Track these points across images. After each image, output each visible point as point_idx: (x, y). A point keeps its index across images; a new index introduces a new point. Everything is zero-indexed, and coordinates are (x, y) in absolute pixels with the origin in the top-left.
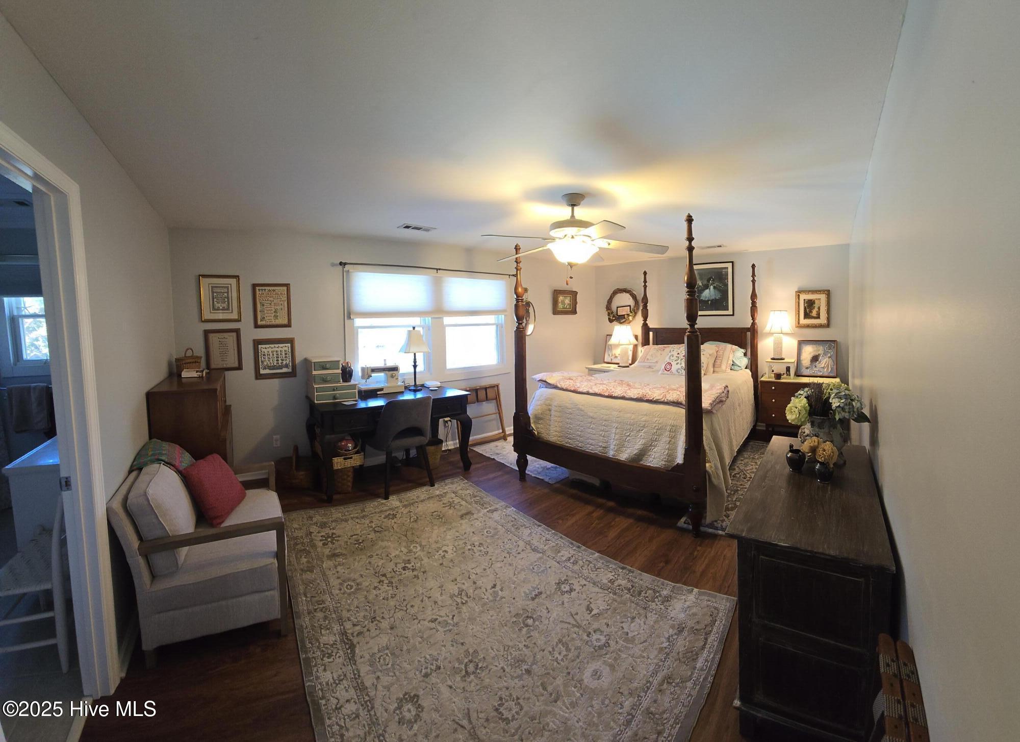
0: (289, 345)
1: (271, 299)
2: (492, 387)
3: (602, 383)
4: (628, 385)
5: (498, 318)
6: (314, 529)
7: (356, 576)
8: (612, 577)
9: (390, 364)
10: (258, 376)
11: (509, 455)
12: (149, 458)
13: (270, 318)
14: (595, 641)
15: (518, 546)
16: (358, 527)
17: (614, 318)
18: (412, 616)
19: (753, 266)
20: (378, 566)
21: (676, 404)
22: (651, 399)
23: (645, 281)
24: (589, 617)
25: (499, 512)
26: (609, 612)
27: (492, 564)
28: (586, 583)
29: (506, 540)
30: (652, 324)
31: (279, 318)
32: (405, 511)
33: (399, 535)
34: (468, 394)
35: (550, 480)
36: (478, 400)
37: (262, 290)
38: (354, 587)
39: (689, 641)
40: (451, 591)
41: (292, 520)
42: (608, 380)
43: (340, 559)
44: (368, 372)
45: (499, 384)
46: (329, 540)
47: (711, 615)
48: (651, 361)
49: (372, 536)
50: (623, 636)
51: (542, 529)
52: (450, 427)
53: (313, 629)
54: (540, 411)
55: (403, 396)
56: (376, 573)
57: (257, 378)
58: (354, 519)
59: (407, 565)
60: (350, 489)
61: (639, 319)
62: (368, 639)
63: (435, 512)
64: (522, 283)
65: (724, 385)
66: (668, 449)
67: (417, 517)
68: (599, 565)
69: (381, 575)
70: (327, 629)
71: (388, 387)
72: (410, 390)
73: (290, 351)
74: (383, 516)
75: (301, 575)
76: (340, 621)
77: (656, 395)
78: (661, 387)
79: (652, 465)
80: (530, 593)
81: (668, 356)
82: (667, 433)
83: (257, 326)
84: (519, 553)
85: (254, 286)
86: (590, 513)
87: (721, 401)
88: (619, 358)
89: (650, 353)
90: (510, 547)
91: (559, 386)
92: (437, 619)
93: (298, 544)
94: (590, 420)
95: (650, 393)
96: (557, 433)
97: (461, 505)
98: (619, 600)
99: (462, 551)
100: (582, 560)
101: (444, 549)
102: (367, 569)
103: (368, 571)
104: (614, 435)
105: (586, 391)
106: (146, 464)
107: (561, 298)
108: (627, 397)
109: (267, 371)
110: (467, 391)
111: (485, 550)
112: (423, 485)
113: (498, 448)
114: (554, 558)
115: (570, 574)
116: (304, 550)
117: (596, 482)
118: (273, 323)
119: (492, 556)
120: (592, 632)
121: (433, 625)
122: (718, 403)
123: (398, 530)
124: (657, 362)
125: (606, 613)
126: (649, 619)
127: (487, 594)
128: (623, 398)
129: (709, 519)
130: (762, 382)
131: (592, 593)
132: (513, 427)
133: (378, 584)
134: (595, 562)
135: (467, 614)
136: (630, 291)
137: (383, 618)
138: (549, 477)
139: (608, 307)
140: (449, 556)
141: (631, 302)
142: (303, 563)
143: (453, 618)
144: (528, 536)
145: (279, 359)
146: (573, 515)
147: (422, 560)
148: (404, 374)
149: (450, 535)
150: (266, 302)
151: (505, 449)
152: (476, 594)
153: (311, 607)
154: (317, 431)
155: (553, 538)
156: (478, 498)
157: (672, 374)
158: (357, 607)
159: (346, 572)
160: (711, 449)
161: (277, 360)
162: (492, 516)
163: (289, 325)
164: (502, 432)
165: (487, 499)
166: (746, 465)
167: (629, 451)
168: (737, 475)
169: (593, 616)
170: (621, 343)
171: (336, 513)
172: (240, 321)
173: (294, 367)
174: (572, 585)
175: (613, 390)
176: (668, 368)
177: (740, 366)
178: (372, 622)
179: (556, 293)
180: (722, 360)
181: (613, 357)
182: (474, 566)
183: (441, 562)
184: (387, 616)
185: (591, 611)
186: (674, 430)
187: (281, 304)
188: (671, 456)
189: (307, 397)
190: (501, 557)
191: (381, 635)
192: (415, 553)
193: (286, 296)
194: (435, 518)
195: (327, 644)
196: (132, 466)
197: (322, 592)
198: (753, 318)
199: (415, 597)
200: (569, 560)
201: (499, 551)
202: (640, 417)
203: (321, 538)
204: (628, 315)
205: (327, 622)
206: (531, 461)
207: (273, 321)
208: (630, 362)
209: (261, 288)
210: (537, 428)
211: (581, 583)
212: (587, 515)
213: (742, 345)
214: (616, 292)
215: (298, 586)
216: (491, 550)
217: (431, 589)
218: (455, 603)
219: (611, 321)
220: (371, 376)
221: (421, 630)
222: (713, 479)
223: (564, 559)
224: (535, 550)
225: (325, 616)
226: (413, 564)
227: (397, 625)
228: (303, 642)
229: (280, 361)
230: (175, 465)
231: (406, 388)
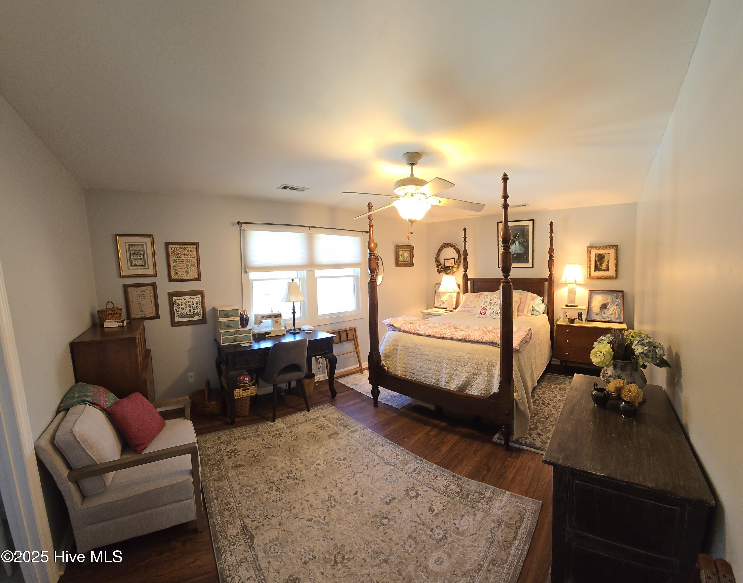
0: (200, 296)
1: (183, 256)
2: (351, 330)
3: (434, 326)
4: (455, 328)
5: (355, 270)
6: (223, 446)
7: (254, 483)
8: (446, 484)
9: (275, 312)
10: (174, 324)
11: (364, 386)
12: (75, 400)
13: (182, 273)
14: (437, 535)
15: (375, 460)
16: (254, 444)
17: (442, 269)
18: (294, 515)
19: (551, 224)
20: (268, 475)
21: (492, 343)
22: (473, 339)
23: (465, 237)
24: (431, 516)
25: (358, 432)
26: (445, 512)
27: (354, 475)
28: (428, 489)
29: (364, 456)
30: (471, 275)
31: (190, 272)
32: (288, 431)
33: (284, 451)
34: (334, 337)
35: (397, 406)
36: (340, 341)
37: (174, 248)
38: (252, 491)
39: (506, 533)
40: (323, 497)
41: (206, 441)
42: (439, 323)
43: (240, 469)
44: (260, 319)
45: (356, 327)
46: (232, 454)
47: (519, 514)
48: (470, 307)
49: (264, 451)
50: (456, 530)
51: (393, 446)
52: (321, 363)
53: (223, 525)
54: (388, 351)
55: (285, 339)
56: (267, 481)
57: (172, 326)
58: (251, 438)
59: (290, 475)
60: (247, 414)
61: (461, 270)
62: (262, 532)
63: (310, 432)
64: (374, 240)
65: (528, 328)
66: (487, 381)
67: (297, 437)
68: (437, 474)
69: (271, 483)
70: (231, 524)
71: (274, 331)
72: (290, 333)
73: (200, 301)
74: (272, 435)
75: (214, 484)
76: (241, 517)
77: (476, 336)
78: (479, 329)
79: (474, 394)
80: (385, 497)
81: (483, 302)
82: (486, 368)
83: (171, 280)
84: (375, 466)
85: (167, 244)
86: (428, 433)
87: (526, 342)
88: (446, 303)
89: (469, 300)
90: (367, 461)
91: (403, 329)
92: (312, 519)
93: (211, 460)
94: (426, 358)
95: (471, 335)
96: (402, 369)
97: (329, 427)
98: (451, 501)
99: (331, 464)
100: (424, 471)
101: (317, 462)
102: (261, 477)
103: (262, 478)
104: (445, 370)
105: (423, 333)
106: (72, 405)
107: (401, 252)
108: (455, 338)
109: (181, 319)
110: (332, 333)
111: (348, 464)
112: (301, 410)
113: (356, 379)
114: (402, 470)
115: (415, 482)
116: (216, 464)
117: (432, 407)
118: (185, 277)
119: (354, 468)
120: (435, 528)
121: (309, 523)
122: (524, 344)
123: (283, 447)
124: (474, 307)
125: (443, 512)
126: (478, 516)
127: (351, 499)
128: (452, 339)
129: (515, 437)
130: (558, 325)
131: (433, 497)
132: (368, 362)
133: (269, 490)
134: (434, 472)
135: (335, 515)
136: (454, 245)
137: (273, 516)
138: (397, 404)
139: (437, 260)
140: (321, 468)
141: (455, 255)
142: (215, 475)
143: (324, 519)
144: (381, 452)
145: (192, 308)
146: (416, 434)
147: (302, 471)
148: (285, 320)
149: (322, 451)
150: (178, 259)
151: (361, 381)
152: (342, 500)
153: (221, 509)
154: (222, 368)
155: (402, 453)
156: (343, 421)
157: (487, 317)
158: (255, 507)
159: (245, 480)
160: (518, 381)
161: (190, 310)
162: (354, 436)
163: (199, 279)
164: (359, 367)
165: (349, 422)
166: (544, 393)
167: (456, 382)
168: (536, 401)
169: (434, 515)
170: (447, 291)
171: (237, 432)
172: (156, 276)
173: (204, 315)
174: (418, 491)
175: (444, 332)
176: (483, 312)
177: (539, 311)
178: (265, 519)
179: (398, 248)
180: (524, 306)
181: (441, 303)
182: (339, 476)
183: (315, 473)
184: (276, 515)
185: (433, 511)
186: (491, 366)
187: (192, 261)
188: (489, 387)
189: (216, 340)
190: (360, 469)
191: (271, 530)
192: (296, 466)
193: (195, 253)
194: (310, 438)
195: (232, 535)
196: (59, 408)
197: (228, 496)
198: (551, 271)
199: (296, 501)
200: (415, 471)
201: (358, 464)
202: (464, 355)
203: (226, 453)
204: (452, 266)
205: (231, 518)
206: (382, 390)
207: (185, 275)
208: (454, 307)
209: (173, 246)
210: (387, 364)
211: (424, 489)
212: (426, 434)
213: (540, 293)
214: (442, 247)
215: (211, 493)
216: (353, 463)
217: (308, 494)
218: (326, 506)
219: (439, 272)
220: (262, 322)
221: (301, 527)
222: (520, 406)
223: (410, 470)
224: (387, 463)
225: (231, 514)
226: (294, 474)
227: (284, 522)
228: (215, 535)
229: (192, 311)
230: (100, 404)
231: (287, 331)
